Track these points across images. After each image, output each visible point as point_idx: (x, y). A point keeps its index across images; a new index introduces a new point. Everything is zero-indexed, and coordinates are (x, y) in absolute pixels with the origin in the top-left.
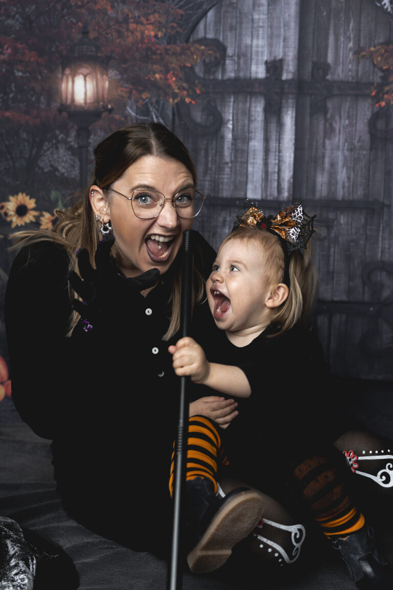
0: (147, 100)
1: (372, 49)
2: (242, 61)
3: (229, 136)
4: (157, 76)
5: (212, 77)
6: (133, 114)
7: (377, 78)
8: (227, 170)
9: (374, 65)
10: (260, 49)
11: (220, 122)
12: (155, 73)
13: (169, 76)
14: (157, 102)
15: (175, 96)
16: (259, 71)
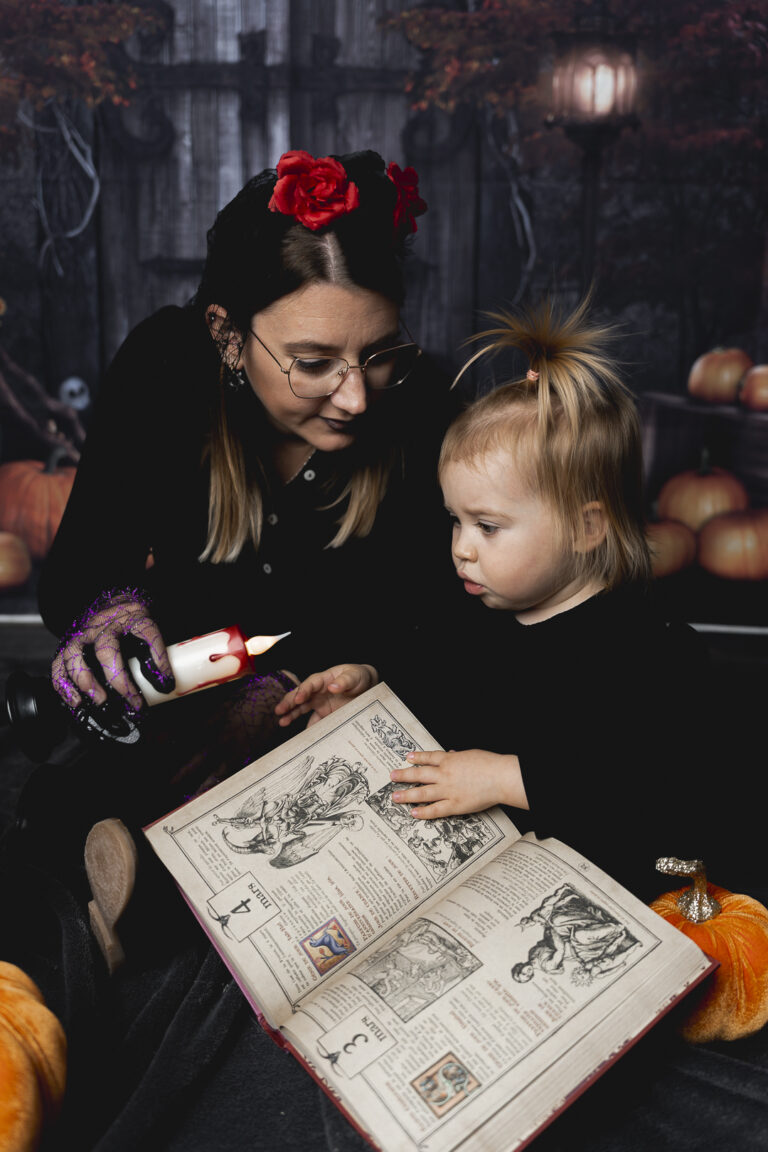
0: (51, 100)
1: (405, 14)
2: (200, 33)
3: (186, 159)
4: (65, 59)
5: (153, 61)
6: (29, 123)
7: (414, 62)
8: (186, 215)
9: (410, 42)
10: (229, 14)
11: (170, 137)
12: (61, 54)
13: (84, 58)
14: (68, 103)
15: (95, 92)
16: (228, 51)
